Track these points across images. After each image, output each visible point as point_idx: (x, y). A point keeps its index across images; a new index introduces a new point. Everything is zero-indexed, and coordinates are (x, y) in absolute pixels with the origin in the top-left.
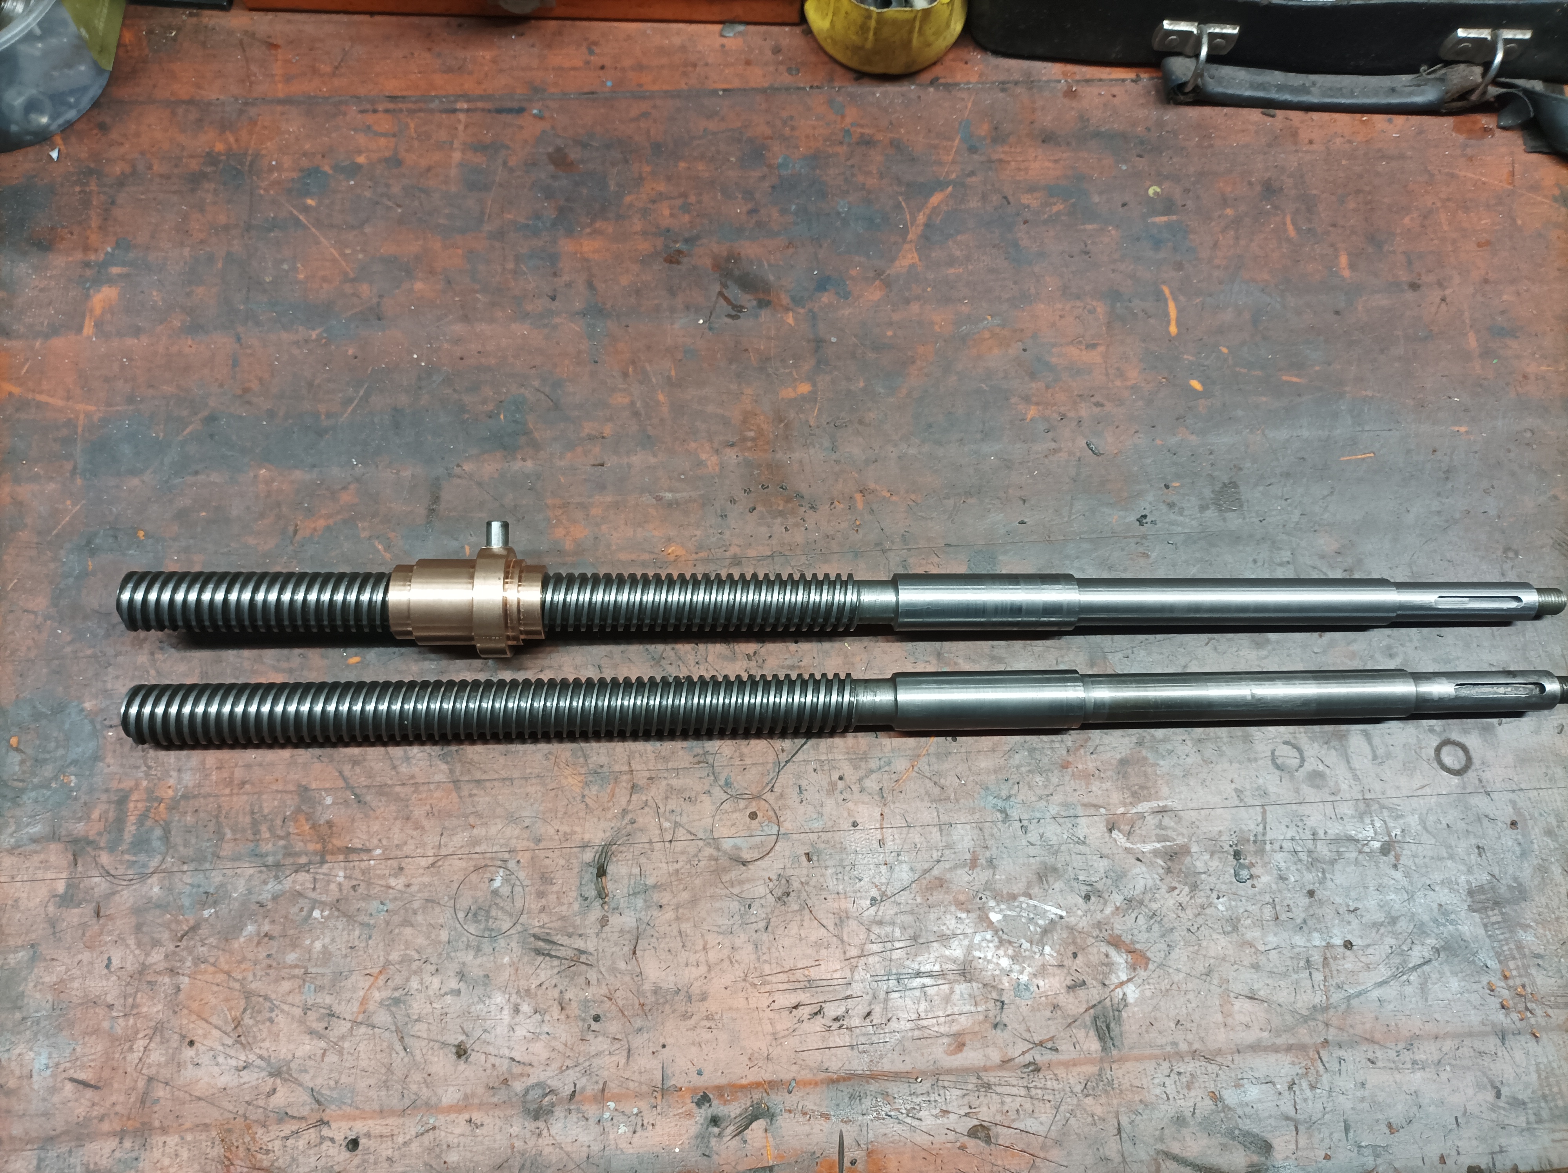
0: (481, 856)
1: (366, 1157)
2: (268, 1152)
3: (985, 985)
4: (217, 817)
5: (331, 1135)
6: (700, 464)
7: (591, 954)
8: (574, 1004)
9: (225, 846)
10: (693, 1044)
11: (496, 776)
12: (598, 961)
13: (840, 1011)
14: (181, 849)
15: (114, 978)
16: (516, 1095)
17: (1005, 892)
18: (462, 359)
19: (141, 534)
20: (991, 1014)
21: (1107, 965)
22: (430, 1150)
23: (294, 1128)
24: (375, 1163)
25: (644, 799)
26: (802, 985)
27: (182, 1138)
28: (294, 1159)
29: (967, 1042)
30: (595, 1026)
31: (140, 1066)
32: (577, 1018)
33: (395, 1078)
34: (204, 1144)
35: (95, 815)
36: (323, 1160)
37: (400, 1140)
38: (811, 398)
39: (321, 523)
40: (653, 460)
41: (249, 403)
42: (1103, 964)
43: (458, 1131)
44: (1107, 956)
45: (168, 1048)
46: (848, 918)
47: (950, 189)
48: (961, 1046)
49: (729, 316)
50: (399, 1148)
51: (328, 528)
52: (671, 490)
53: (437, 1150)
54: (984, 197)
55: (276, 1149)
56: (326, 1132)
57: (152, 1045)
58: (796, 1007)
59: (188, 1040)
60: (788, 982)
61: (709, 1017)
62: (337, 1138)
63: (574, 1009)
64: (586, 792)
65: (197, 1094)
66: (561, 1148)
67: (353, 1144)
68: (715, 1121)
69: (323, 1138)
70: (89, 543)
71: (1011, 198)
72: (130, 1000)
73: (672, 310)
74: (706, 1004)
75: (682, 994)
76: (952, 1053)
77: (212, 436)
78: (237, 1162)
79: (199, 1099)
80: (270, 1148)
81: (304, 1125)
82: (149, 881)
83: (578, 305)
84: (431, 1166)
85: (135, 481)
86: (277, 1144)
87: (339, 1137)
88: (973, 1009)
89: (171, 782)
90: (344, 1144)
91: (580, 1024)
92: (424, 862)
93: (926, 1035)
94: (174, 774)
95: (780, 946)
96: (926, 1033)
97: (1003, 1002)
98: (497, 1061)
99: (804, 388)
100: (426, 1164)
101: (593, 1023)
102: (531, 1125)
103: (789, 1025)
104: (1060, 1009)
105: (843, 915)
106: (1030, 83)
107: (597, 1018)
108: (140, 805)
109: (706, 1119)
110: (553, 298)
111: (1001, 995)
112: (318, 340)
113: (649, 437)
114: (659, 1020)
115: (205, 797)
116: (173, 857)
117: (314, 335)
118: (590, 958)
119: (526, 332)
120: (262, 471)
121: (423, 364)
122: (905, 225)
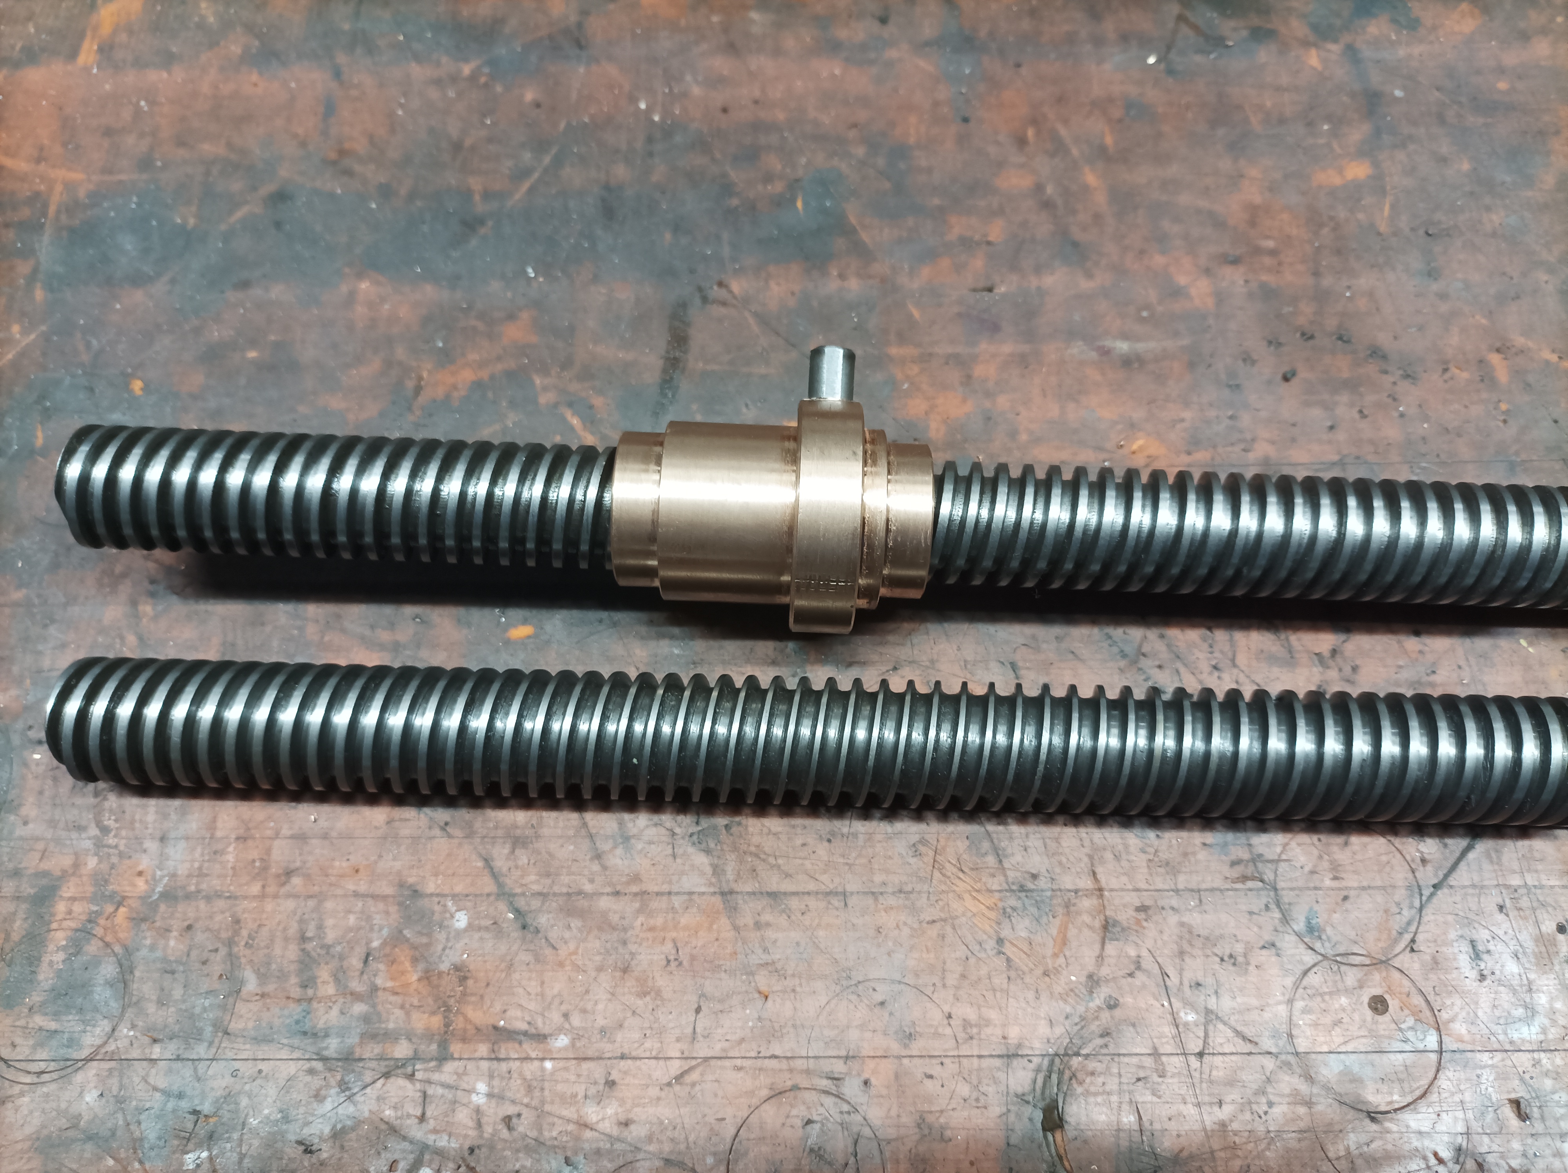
0: (784, 1065)
4: (230, 943)
6: (1176, 293)
9: (242, 1008)
11: (811, 886)
14: (151, 1008)
18: (725, 110)
19: (137, 385)
25: (1133, 953)
38: (1377, 185)
39: (467, 376)
40: (1085, 285)
41: (348, 173)
49: (1201, 51)
51: (478, 385)
52: (1125, 337)
64: (1006, 933)
70: (42, 397)
73: (1098, 42)
77: (278, 225)
82: (79, 1078)
83: (928, 30)
85: (139, 296)
89: (145, 862)
92: (662, 1072)
94: (152, 846)
99: (1358, 171)
108: (78, 908)
110: (883, 21)
112: (473, 78)
113: (1075, 244)
115: (208, 899)
116: (133, 1027)
117: (467, 70)
119: (837, 72)
120: (364, 285)
121: (656, 118)
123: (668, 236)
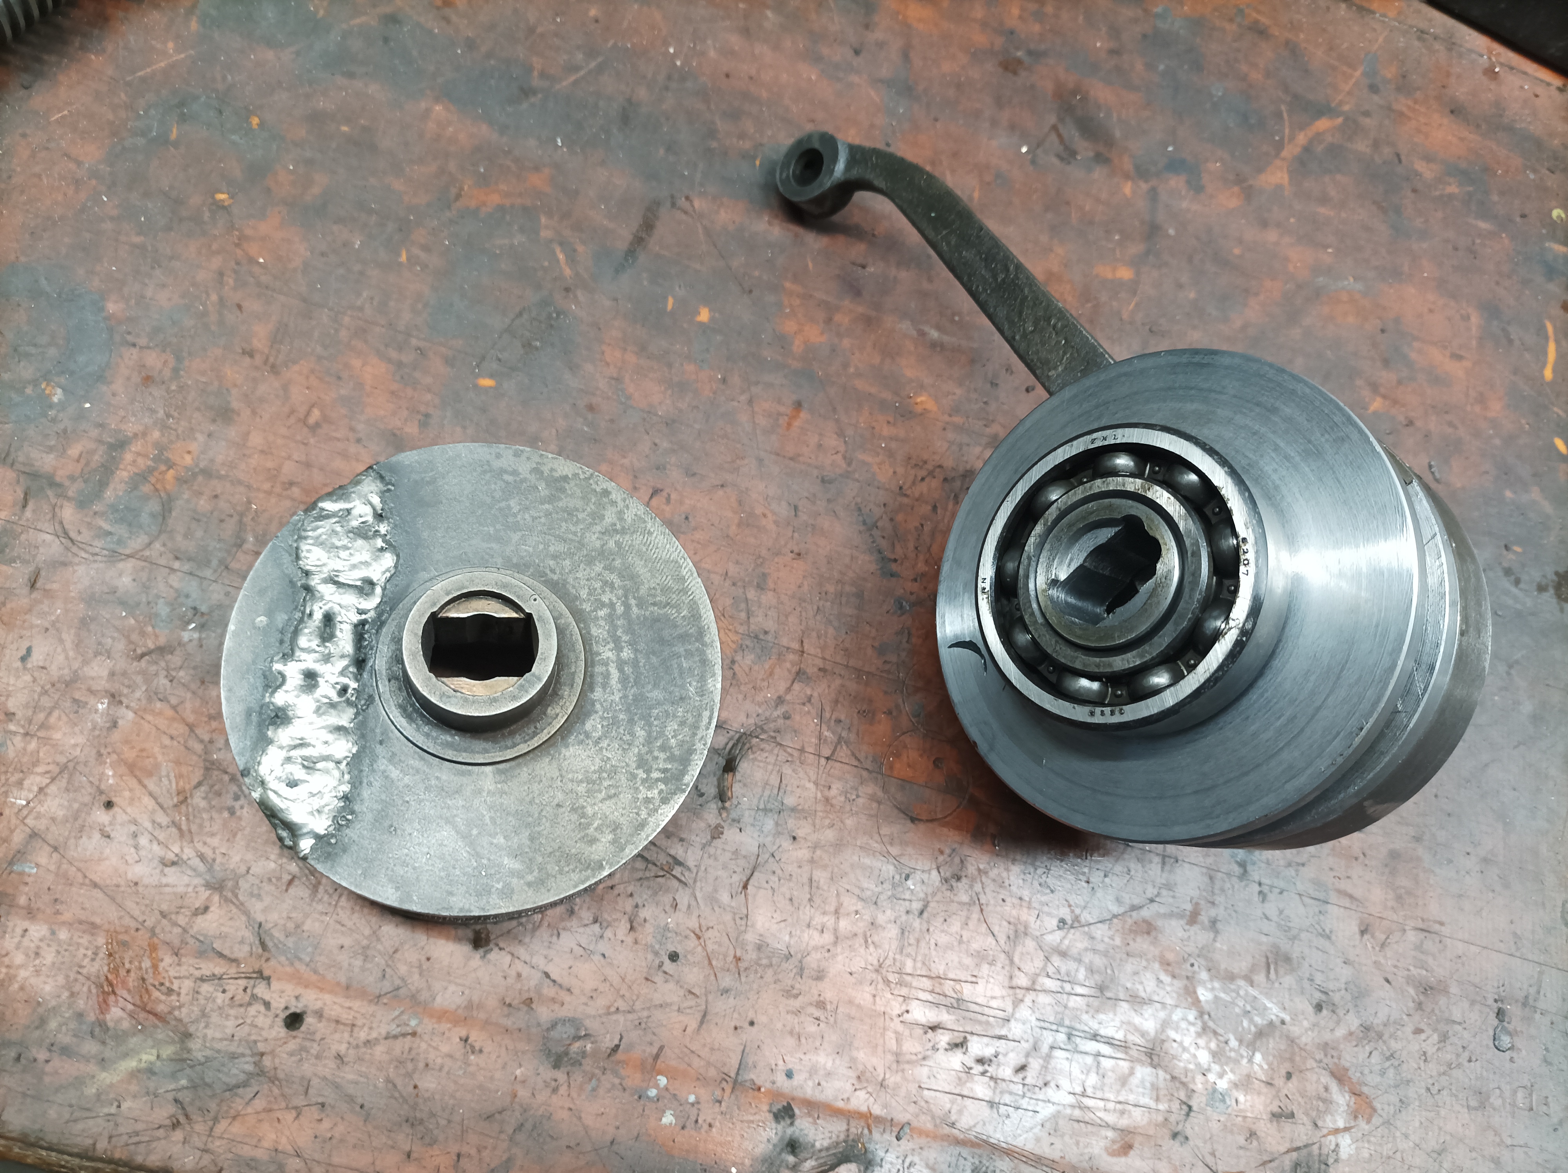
1: (308, 1044)
2: (170, 991)
3: (1173, 1078)
4: (242, 515)
5: (267, 998)
7: (689, 869)
8: (649, 928)
9: (240, 555)
10: (791, 1033)
12: (695, 881)
13: (988, 1052)
14: (179, 538)
15: (28, 678)
16: (539, 1025)
17: (1223, 966)
18: (727, 76)
19: (255, 121)
20: (1173, 1118)
21: (1324, 1101)
22: (401, 1062)
23: (218, 971)
24: (318, 1057)
25: (809, 692)
26: (948, 1001)
27: (53, 933)
28: (204, 1014)
29: (1136, 1145)
30: (668, 966)
31: (25, 812)
32: (648, 947)
33: (379, 947)
34: (82, 951)
35: (74, 451)
36: (246, 1029)
37: (363, 1035)
38: (1133, 287)
39: (495, 199)
41: (448, 21)
42: (1319, 1098)
43: (445, 1048)
44: (1326, 1089)
45: (75, 800)
46: (1026, 934)
47: (1340, 120)
48: (1126, 1148)
49: (1059, 156)
50: (357, 1046)
51: (501, 208)
52: (938, 328)
53: (410, 1066)
54: (1376, 145)
55: (183, 991)
56: (261, 990)
57: (53, 789)
58: (933, 1028)
59: (104, 798)
60: (932, 992)
61: (821, 1005)
62: (274, 1004)
63: (647, 934)
64: (738, 658)
65: (97, 880)
66: (580, 1118)
67: (294, 1020)
68: (793, 1146)
69: (254, 997)
70: (182, 104)
71: (1403, 158)
72: (41, 716)
73: (994, 123)
74: (821, 985)
75: (794, 961)
76: (1113, 1154)
77: (386, 40)
78: (121, 991)
79: (95, 885)
80: (175, 987)
81: (233, 971)
82: (121, 565)
83: (885, 72)
84: (395, 1086)
85: (270, 55)
86: (187, 984)
87: (278, 1004)
88: (1152, 1104)
89: (194, 447)
90: (283, 1015)
91: (650, 956)
93: (1087, 1119)
94: (201, 438)
95: (933, 942)
96: (1089, 1116)
97: (1190, 1107)
98: (525, 971)
99: (1125, 273)
100: (388, 1080)
101: (667, 961)
102: (548, 1073)
103: (919, 1049)
104: (1258, 1138)
105: (1021, 928)
106: (1451, 44)
107: (674, 957)
108: (141, 461)
109: (782, 1139)
111: (1189, 1097)
114: (755, 986)
115: (232, 483)
116: (164, 545)
118: (687, 874)
119: (813, 77)
120: (438, 108)
121: (678, 63)
122: (1282, 139)
123: (662, 152)
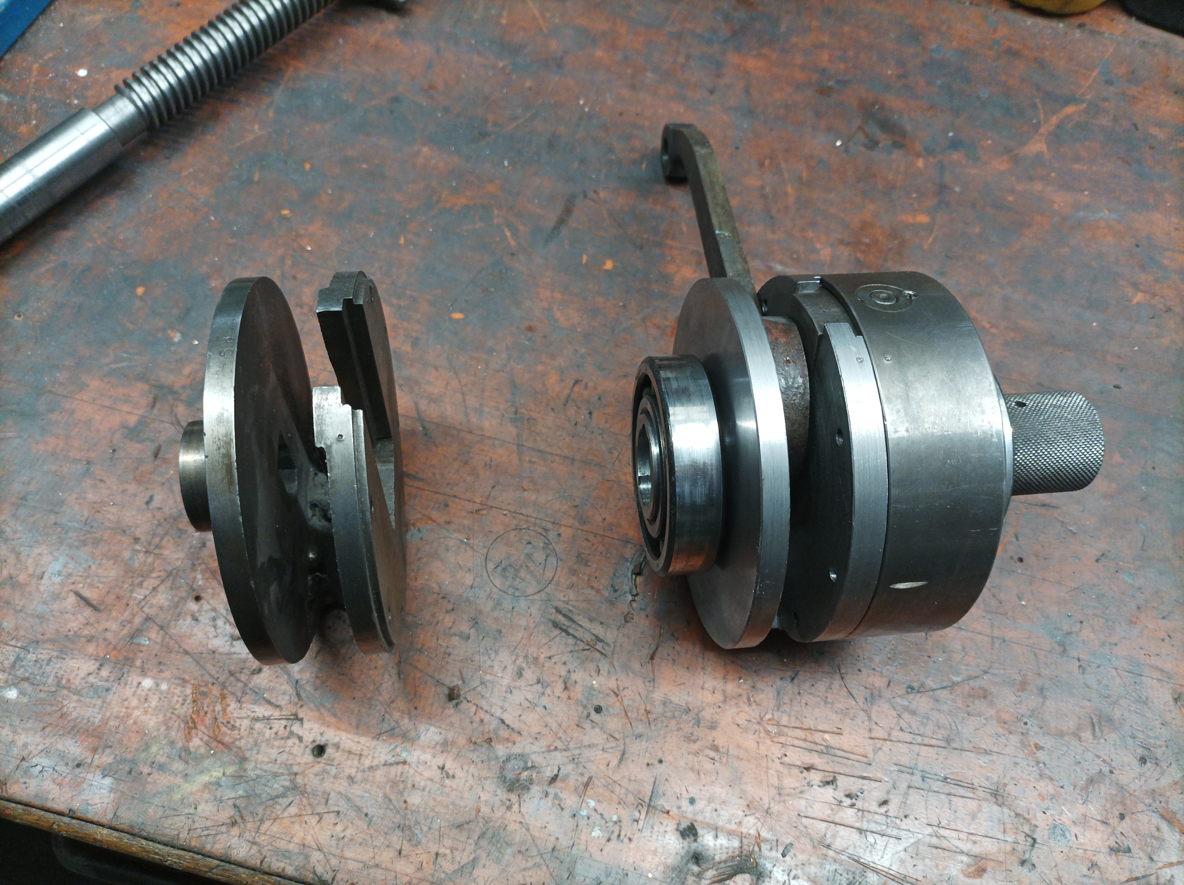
0: (525, 518)
1: (328, 767)
2: (233, 727)
3: (1017, 815)
5: (300, 734)
6: (815, 251)
7: (608, 644)
8: (579, 688)
10: (692, 769)
11: (558, 452)
12: (613, 654)
13: (854, 789)
15: (149, 515)
16: (497, 758)
17: (1053, 725)
18: (621, 114)
19: (307, 166)
20: (1020, 848)
21: (1157, 839)
22: (394, 784)
23: (267, 714)
24: (335, 777)
26: (819, 748)
27: (157, 685)
28: (256, 744)
29: (989, 869)
30: (594, 716)
31: (143, 603)
32: (578, 702)
33: (380, 698)
34: (176, 698)
35: (187, 371)
36: (285, 756)
37: (367, 763)
38: (929, 228)
39: (463, 201)
40: (770, 236)
41: (431, 97)
42: (1152, 836)
43: (427, 774)
44: (1158, 829)
45: (176, 595)
46: (880, 696)
47: (1084, 105)
48: (980, 872)
49: (865, 146)
50: (364, 771)
51: (467, 207)
52: (781, 263)
53: (401, 786)
54: (1116, 119)
55: (243, 728)
56: (296, 728)
57: (162, 588)
58: (808, 769)
59: (195, 594)
60: (805, 740)
61: (715, 748)
62: (305, 739)
63: (578, 692)
65: (187, 648)
66: (528, 830)
67: (320, 750)
68: (697, 858)
69: (292, 733)
70: (262, 160)
71: (1139, 126)
72: (157, 540)
73: (815, 128)
74: (714, 733)
75: (692, 714)
76: (969, 876)
77: (392, 112)
78: (201, 728)
79: (186, 653)
80: (237, 724)
81: (277, 713)
83: (732, 103)
84: (390, 800)
85: (318, 127)
86: (246, 723)
87: (308, 738)
88: (1000, 836)
90: (311, 747)
91: (580, 709)
92: (470, 506)
93: (943, 846)
95: (804, 701)
96: (945, 844)
97: (1034, 840)
98: (487, 718)
99: (923, 219)
100: (386, 796)
101: (593, 713)
102: (502, 794)
103: (797, 785)
104: (1099, 868)
105: (876, 693)
106: (1168, 49)
107: (598, 710)
109: (688, 852)
110: (712, 92)
111: (1033, 832)
112: (503, 69)
113: (772, 217)
114: (662, 732)
117: (501, 64)
118: (606, 648)
119: (681, 110)
120: (425, 149)
121: (587, 110)
122: (1039, 122)
123: (576, 165)
